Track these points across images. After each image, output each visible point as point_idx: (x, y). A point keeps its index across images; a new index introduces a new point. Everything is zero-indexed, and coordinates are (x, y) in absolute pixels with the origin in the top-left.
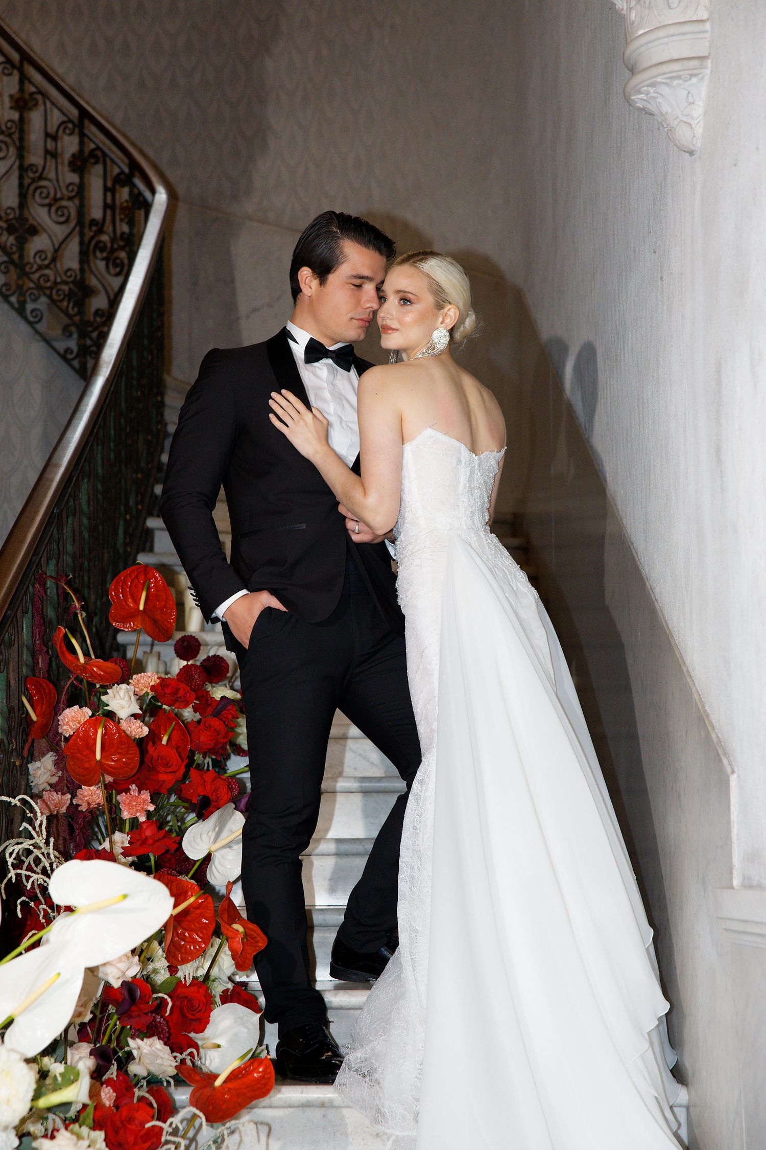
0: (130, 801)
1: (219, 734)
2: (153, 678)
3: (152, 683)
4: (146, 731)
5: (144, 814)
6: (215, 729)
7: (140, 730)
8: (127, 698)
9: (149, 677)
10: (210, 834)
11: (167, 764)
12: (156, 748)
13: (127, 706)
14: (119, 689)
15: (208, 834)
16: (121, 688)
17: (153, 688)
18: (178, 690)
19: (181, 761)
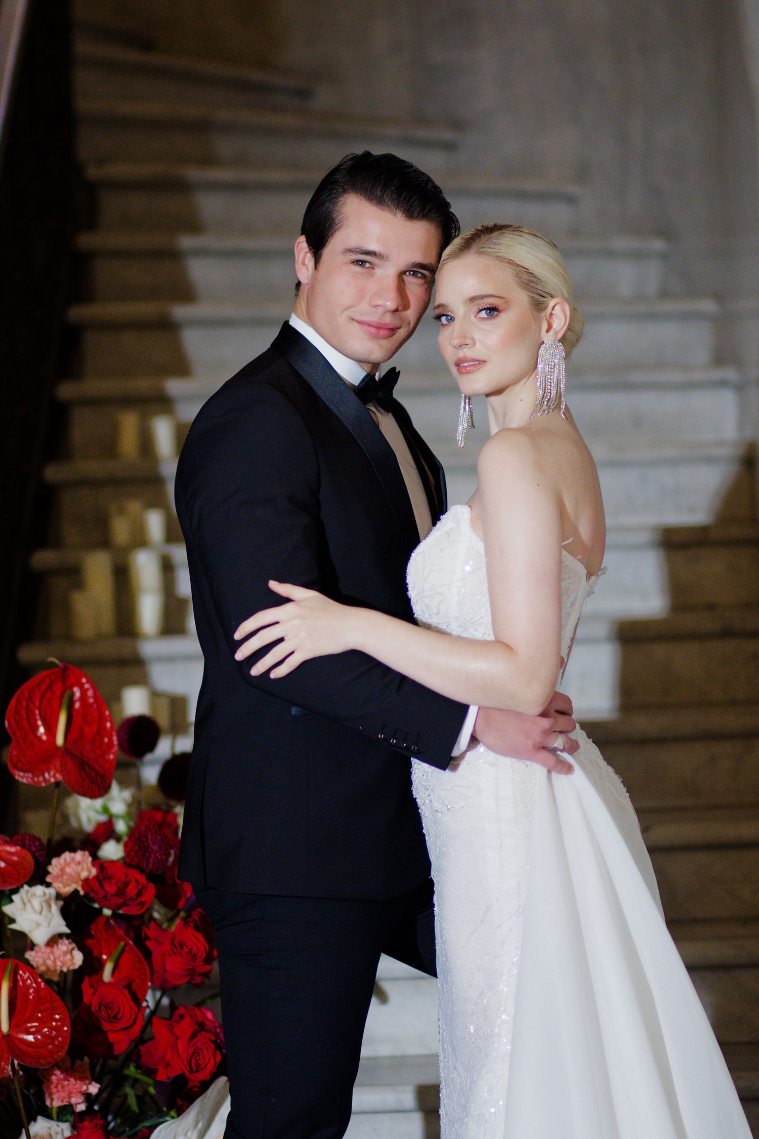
0: (59, 1080)
1: (196, 959)
2: (85, 865)
3: (84, 874)
4: (78, 958)
5: (81, 1099)
6: (190, 952)
7: (69, 957)
8: (45, 912)
9: (79, 863)
10: (189, 1134)
11: (115, 1017)
12: (96, 991)
13: (46, 924)
14: (31, 896)
15: (186, 1135)
16: (34, 895)
17: (86, 882)
18: (127, 884)
19: (137, 1010)
